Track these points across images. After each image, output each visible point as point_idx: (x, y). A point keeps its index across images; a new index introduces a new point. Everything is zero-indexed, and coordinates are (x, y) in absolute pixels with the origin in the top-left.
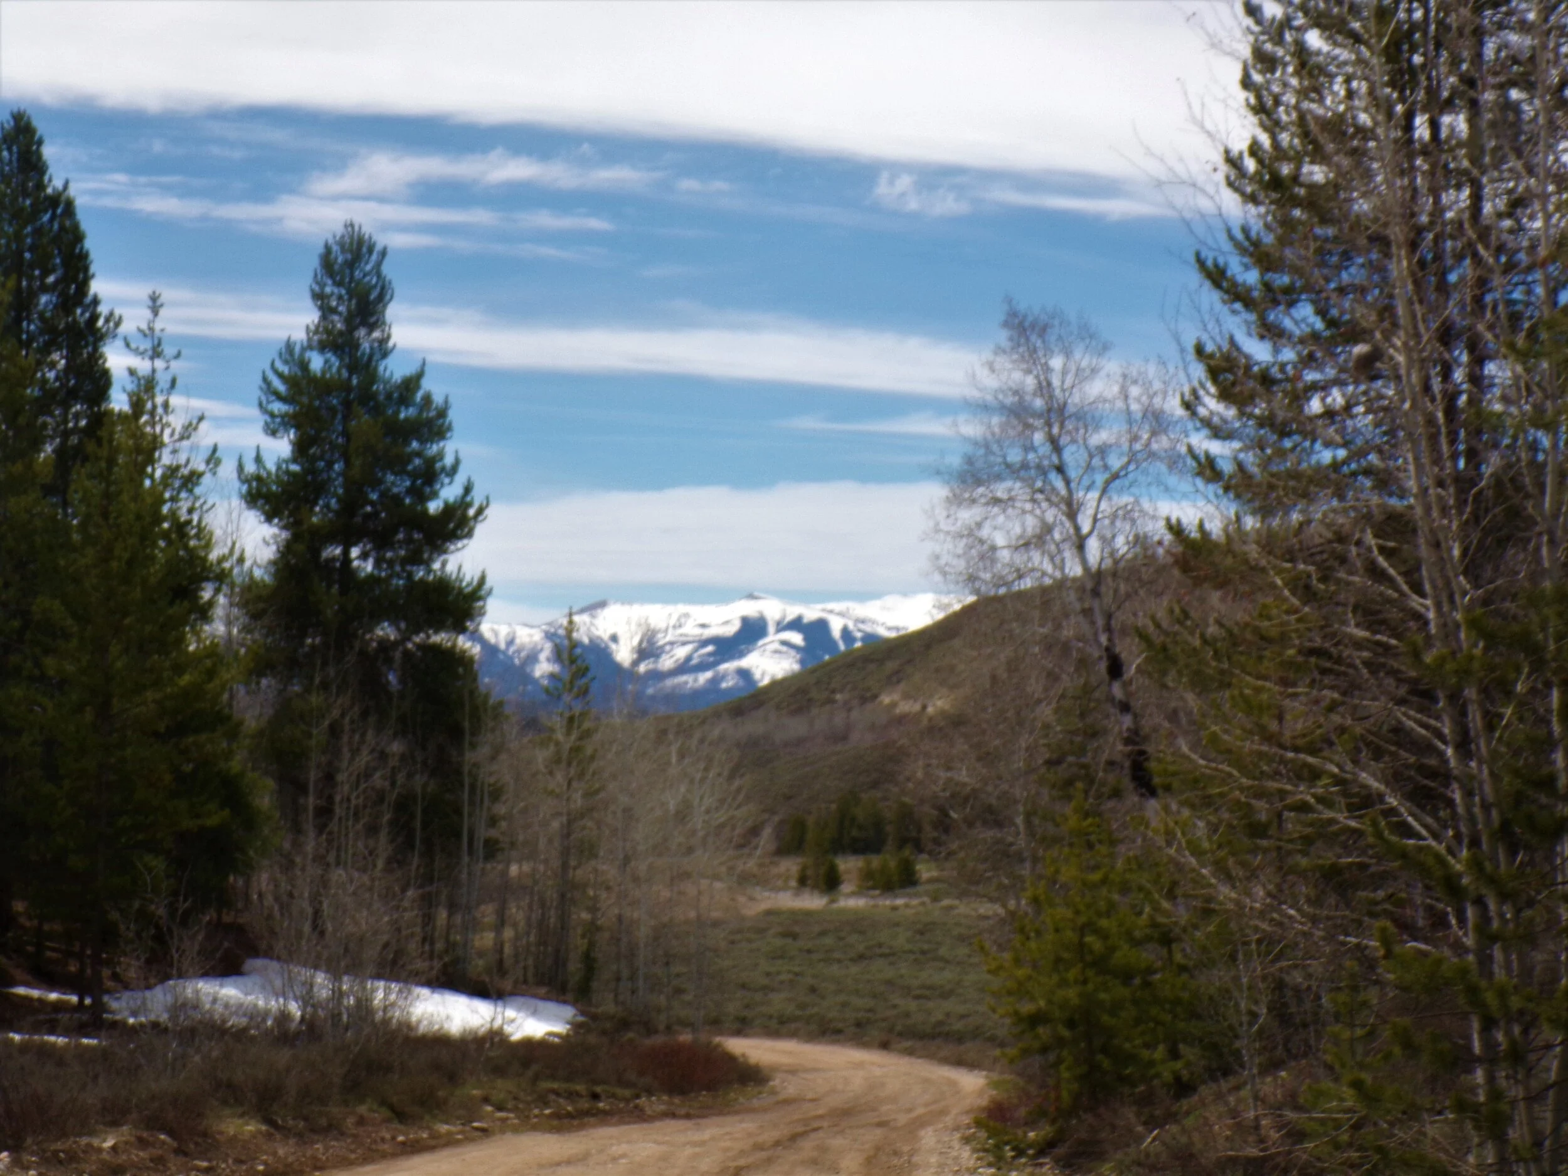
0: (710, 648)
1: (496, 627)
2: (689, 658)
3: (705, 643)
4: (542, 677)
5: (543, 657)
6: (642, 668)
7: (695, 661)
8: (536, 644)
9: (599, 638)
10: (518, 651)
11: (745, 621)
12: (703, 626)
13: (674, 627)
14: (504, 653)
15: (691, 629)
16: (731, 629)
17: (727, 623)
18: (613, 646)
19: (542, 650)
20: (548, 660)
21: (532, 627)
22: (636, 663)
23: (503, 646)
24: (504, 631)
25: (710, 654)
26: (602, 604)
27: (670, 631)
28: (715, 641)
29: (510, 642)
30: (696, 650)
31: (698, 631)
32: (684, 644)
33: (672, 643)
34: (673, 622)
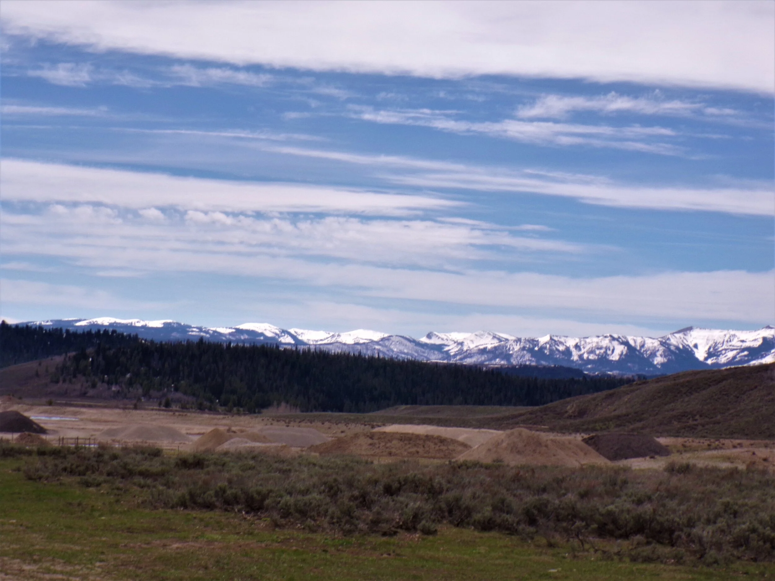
0: (746, 353)
1: (635, 338)
2: (734, 357)
3: (743, 350)
4: (658, 364)
5: (658, 354)
6: (709, 362)
7: (738, 359)
8: (655, 347)
9: (688, 345)
10: (646, 351)
11: (764, 339)
12: (743, 341)
13: (727, 341)
14: (639, 351)
15: (735, 343)
16: (757, 344)
17: (755, 340)
18: (695, 350)
19: (658, 350)
20: (661, 356)
21: (654, 339)
22: (706, 359)
23: (638, 348)
24: (639, 340)
25: (745, 356)
26: (690, 329)
27: (725, 343)
28: (748, 349)
29: (643, 346)
30: (738, 353)
31: (740, 344)
32: (732, 350)
33: (726, 350)
34: (726, 339)
